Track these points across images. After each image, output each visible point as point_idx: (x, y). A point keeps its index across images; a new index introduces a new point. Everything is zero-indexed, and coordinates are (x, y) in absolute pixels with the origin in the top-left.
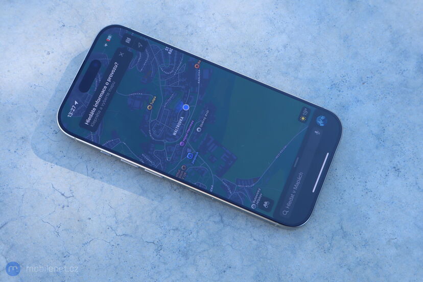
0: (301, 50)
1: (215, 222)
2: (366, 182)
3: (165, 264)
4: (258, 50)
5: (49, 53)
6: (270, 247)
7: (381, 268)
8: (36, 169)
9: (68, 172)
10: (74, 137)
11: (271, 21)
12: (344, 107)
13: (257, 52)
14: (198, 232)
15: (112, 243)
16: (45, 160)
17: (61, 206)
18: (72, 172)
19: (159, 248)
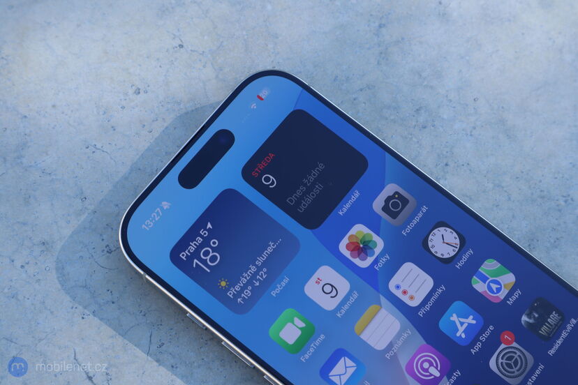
4: (545, 193)
5: (138, 92)
8: (52, 313)
9: (112, 337)
10: (142, 272)
13: (543, 197)
16: (74, 298)
18: (120, 339)
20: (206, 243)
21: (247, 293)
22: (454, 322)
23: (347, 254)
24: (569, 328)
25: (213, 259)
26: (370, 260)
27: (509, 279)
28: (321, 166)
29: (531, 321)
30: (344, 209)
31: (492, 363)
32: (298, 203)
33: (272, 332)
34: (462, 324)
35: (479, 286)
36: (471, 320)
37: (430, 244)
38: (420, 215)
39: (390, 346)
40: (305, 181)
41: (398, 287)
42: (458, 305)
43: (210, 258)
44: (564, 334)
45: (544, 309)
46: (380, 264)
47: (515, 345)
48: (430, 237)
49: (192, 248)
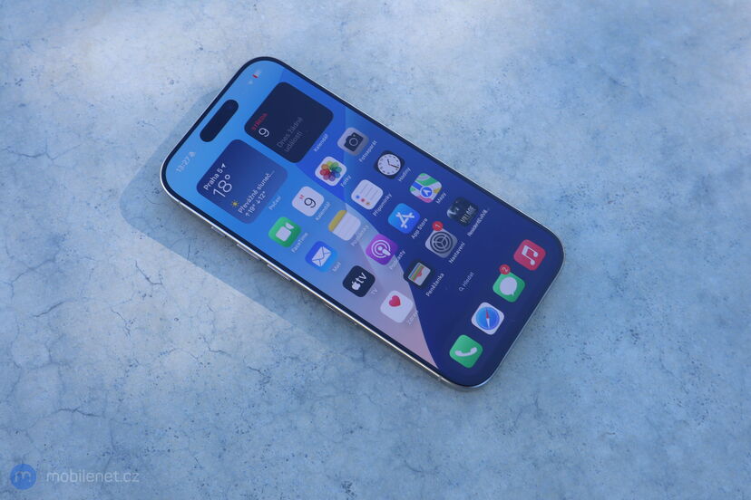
0: (527, 140)
1: (352, 358)
2: (585, 344)
3: (269, 403)
4: (465, 129)
5: (172, 83)
6: (425, 409)
7: (583, 472)
8: (119, 237)
9: (162, 250)
10: (177, 200)
11: (493, 91)
12: (574, 231)
13: (463, 132)
14: (325, 368)
15: (201, 360)
16: (134, 226)
17: (143, 294)
18: (168, 250)
19: (265, 379)
20: (222, 177)
21: (252, 209)
22: (399, 218)
23: (321, 177)
24: (482, 216)
25: (227, 188)
26: (337, 180)
27: (437, 186)
28: (300, 119)
29: (454, 213)
30: (317, 147)
31: (428, 244)
32: (285, 146)
33: (271, 233)
34: (404, 219)
35: (416, 192)
36: (411, 216)
37: (379, 166)
38: (372, 147)
39: (355, 236)
40: (289, 130)
41: (358, 197)
42: (401, 206)
43: (225, 187)
44: (479, 221)
45: (463, 204)
46: (345, 183)
47: (443, 230)
48: (380, 162)
49: (212, 182)
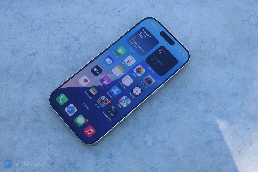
0: (139, 149)
1: (74, 66)
2: (54, 145)
3: (67, 38)
4: (149, 127)
5: (191, 31)
6: (49, 84)
7: (11, 129)
8: (136, 6)
12: (97, 155)
14: (73, 57)
15: (87, 22)
19: (75, 39)
20: (145, 35)
21: (132, 43)
22: (116, 89)
23: (138, 67)
24: (109, 118)
25: (141, 36)
26: (135, 72)
27: (125, 105)
28: (162, 65)
29: (112, 109)
30: (150, 68)
31: (103, 97)
32: (153, 58)
33: (122, 47)
34: (115, 91)
35: (124, 97)
36: (116, 93)
37: (137, 87)
38: (145, 87)
39: (113, 73)
40: (158, 60)
41: (127, 77)
42: (120, 91)
43: (142, 36)
44: (107, 117)
45: (115, 113)
46: (134, 74)
47: (107, 103)
48: (139, 88)
49: (145, 32)
